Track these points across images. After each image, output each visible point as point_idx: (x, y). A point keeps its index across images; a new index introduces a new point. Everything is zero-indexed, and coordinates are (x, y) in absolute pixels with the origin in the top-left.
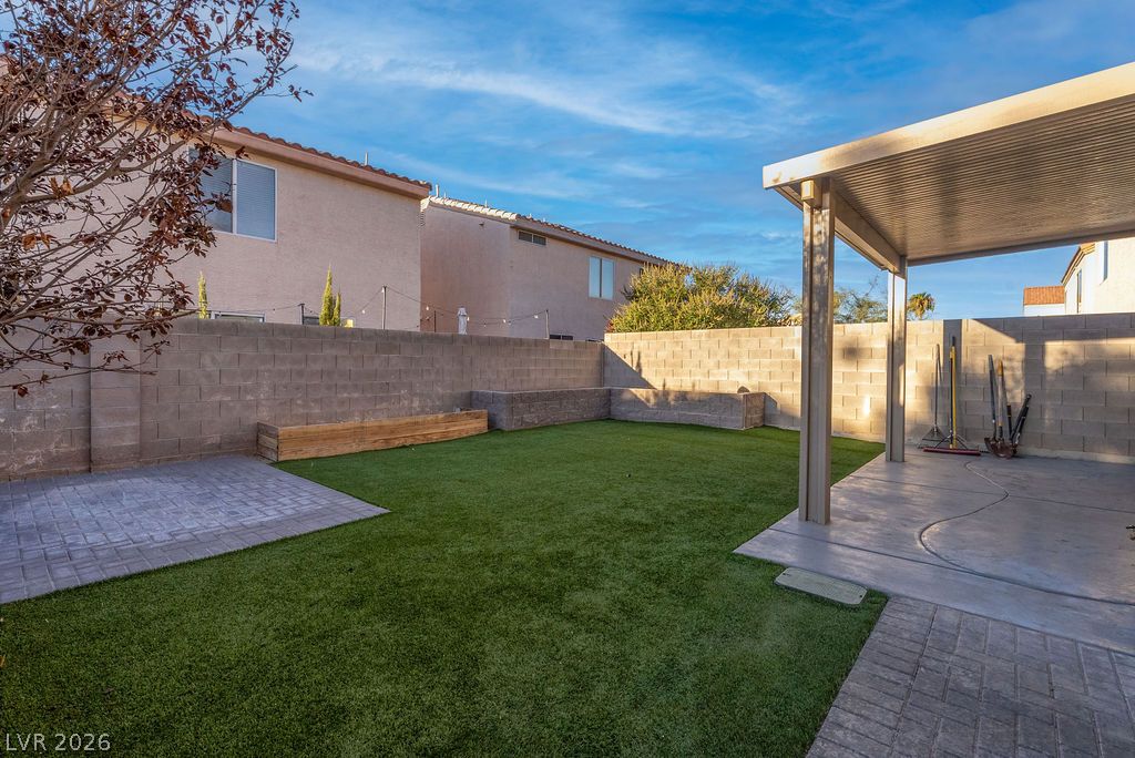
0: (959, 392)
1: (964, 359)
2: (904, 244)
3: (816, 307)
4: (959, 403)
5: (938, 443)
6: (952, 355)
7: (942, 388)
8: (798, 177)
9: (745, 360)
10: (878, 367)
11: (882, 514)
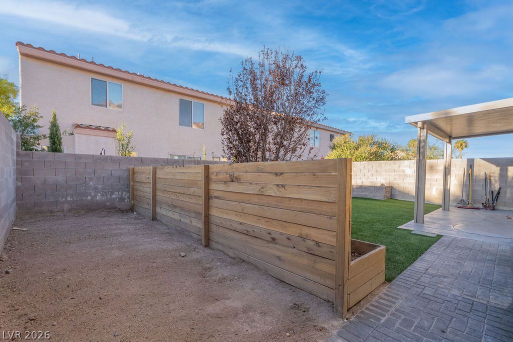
0: (473, 186)
1: (475, 174)
2: (451, 133)
3: (421, 158)
4: (472, 190)
5: (463, 205)
6: (470, 172)
7: (466, 185)
8: (416, 121)
9: (383, 173)
10: (440, 176)
11: (441, 222)
